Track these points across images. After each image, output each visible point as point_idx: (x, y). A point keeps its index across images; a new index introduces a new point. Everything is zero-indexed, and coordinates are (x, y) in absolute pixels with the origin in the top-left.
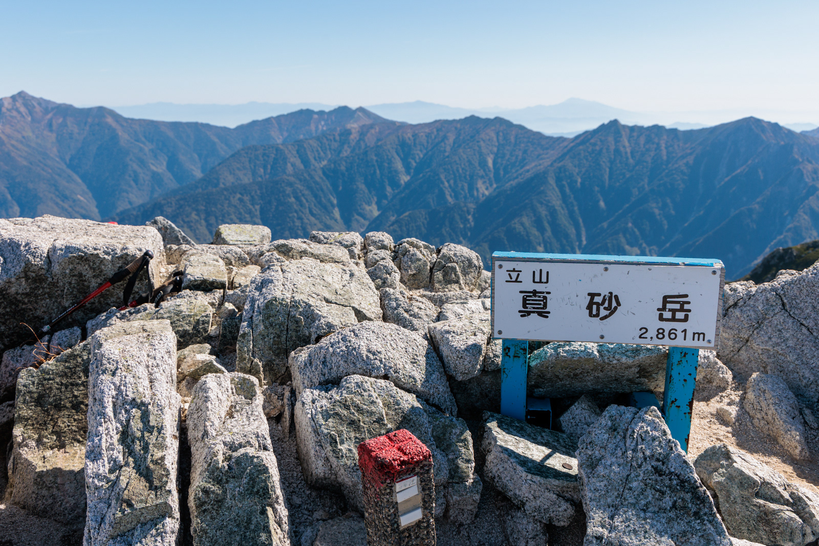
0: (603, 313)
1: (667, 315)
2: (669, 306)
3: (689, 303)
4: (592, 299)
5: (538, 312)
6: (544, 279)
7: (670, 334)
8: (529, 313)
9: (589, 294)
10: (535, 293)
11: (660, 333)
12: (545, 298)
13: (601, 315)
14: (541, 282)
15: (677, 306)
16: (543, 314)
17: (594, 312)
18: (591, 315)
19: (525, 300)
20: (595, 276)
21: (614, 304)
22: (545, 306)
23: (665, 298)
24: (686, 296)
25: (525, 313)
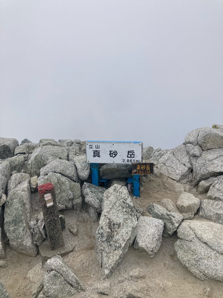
4: (110, 152)
5: (97, 156)
12: (99, 152)
16: (99, 156)
18: (111, 156)
20: (111, 146)
22: (99, 154)
23: (128, 152)
24: (133, 151)
25: (94, 156)
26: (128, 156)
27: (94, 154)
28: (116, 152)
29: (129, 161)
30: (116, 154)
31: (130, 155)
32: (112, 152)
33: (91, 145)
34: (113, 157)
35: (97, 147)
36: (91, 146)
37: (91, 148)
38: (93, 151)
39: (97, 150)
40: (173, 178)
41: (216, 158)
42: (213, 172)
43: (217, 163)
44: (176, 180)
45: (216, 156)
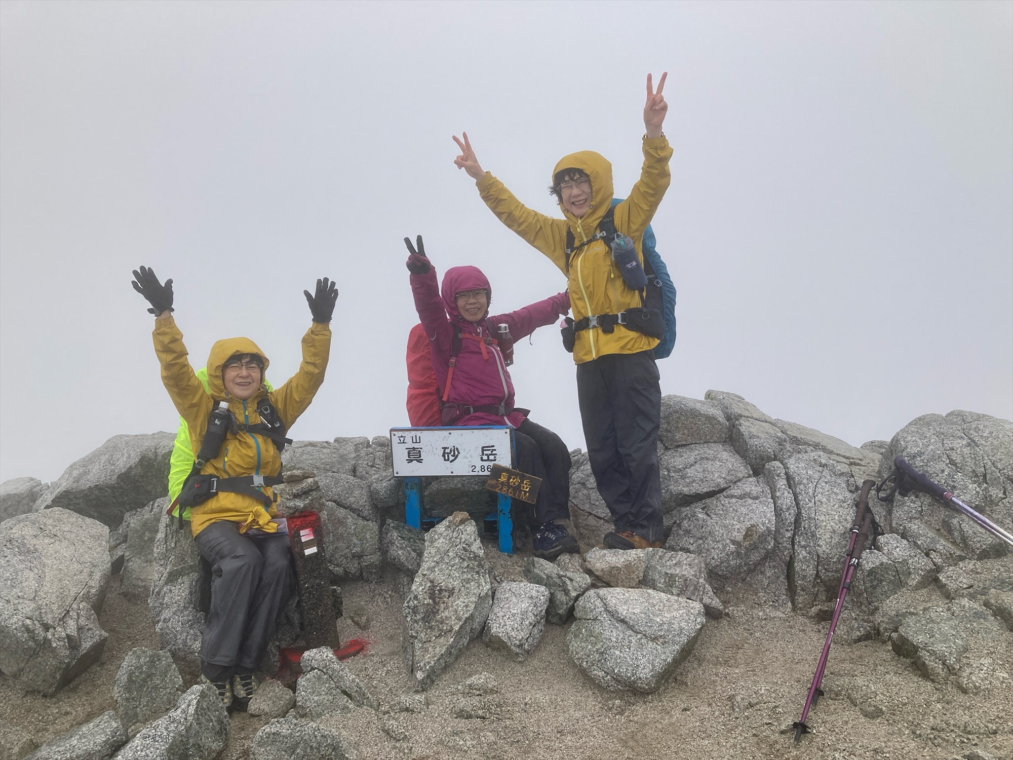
0: (451, 458)
1: (485, 458)
2: (485, 452)
3: (495, 450)
4: (445, 451)
5: (416, 460)
6: (418, 441)
7: (488, 468)
8: (412, 461)
9: (442, 448)
10: (414, 448)
11: (482, 468)
12: (420, 451)
13: (450, 460)
14: (416, 442)
15: (490, 452)
16: (420, 461)
17: (446, 458)
18: (445, 460)
19: (409, 453)
20: (445, 437)
21: (456, 453)
22: (420, 456)
23: (483, 448)
24: (494, 446)
25: (410, 461)
26: (482, 458)
27: (409, 456)
28: (457, 449)
29: (486, 468)
30: (458, 455)
31: (486, 455)
32: (448, 451)
33: (402, 437)
34: (451, 462)
36: (402, 439)
37: (403, 443)
38: (407, 449)
39: (416, 446)
41: (692, 465)
42: (681, 494)
43: (692, 475)
45: (692, 460)
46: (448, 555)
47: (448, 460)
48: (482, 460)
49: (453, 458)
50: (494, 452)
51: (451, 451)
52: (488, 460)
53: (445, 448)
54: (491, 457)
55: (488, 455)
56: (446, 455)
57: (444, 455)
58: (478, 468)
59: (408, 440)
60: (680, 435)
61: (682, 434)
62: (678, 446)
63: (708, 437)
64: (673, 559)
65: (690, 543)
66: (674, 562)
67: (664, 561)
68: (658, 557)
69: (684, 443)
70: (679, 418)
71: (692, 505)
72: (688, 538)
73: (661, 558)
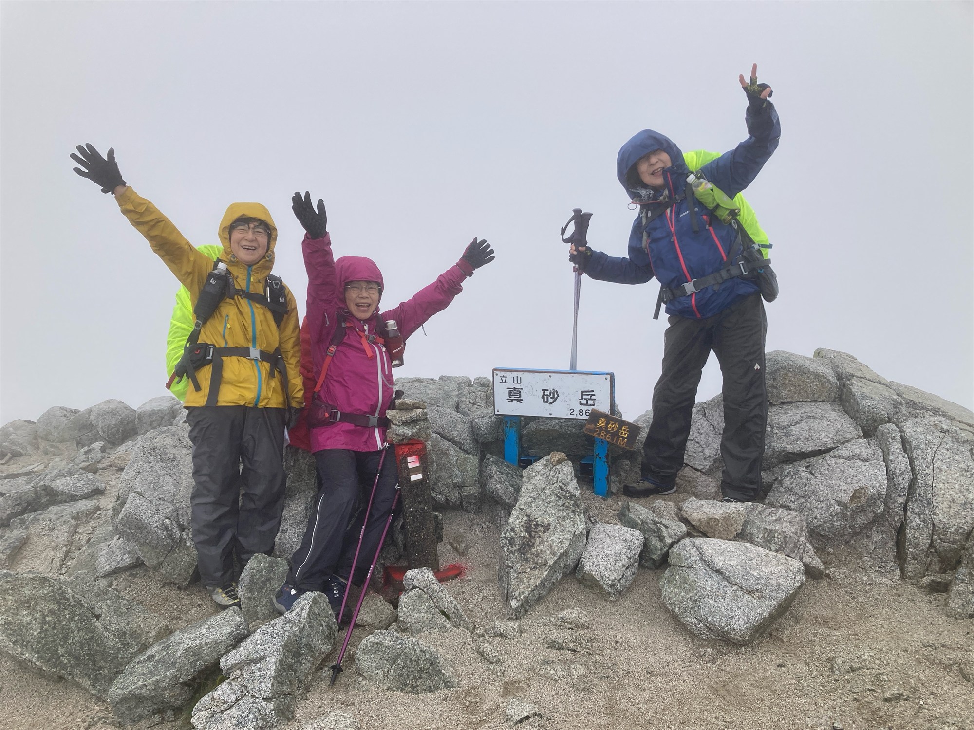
0: (550, 400)
1: (584, 402)
2: (584, 397)
3: (594, 395)
4: (544, 393)
5: (517, 400)
6: (519, 382)
7: (586, 413)
8: (512, 400)
9: (542, 390)
10: (515, 389)
11: (581, 412)
12: (520, 392)
13: (550, 402)
15: (588, 397)
16: (520, 401)
17: (546, 400)
18: (544, 402)
19: (510, 393)
20: (545, 380)
21: (556, 396)
22: (520, 397)
23: (582, 392)
24: (593, 391)
25: (511, 400)
26: (580, 402)
27: (510, 396)
28: (556, 391)
29: (584, 412)
30: (557, 398)
31: (585, 399)
32: (547, 393)
33: (504, 377)
34: (550, 404)
35: (516, 382)
36: (504, 379)
37: (505, 382)
38: (508, 388)
39: (517, 386)
40: (697, 466)
41: (797, 423)
42: (784, 451)
43: (797, 433)
44: (701, 472)
45: (797, 418)
46: (545, 492)
47: (547, 402)
48: (581, 404)
49: (552, 400)
50: (593, 397)
51: (550, 394)
52: (587, 404)
53: (544, 390)
54: (590, 402)
55: (587, 400)
56: (546, 397)
57: (543, 397)
58: (576, 412)
59: (510, 380)
60: (786, 392)
61: (789, 391)
62: (783, 403)
63: (816, 396)
64: (773, 515)
65: (791, 501)
66: (774, 518)
67: (763, 517)
68: (757, 512)
69: (790, 400)
70: (786, 374)
71: (795, 463)
72: (790, 495)
73: (760, 512)
